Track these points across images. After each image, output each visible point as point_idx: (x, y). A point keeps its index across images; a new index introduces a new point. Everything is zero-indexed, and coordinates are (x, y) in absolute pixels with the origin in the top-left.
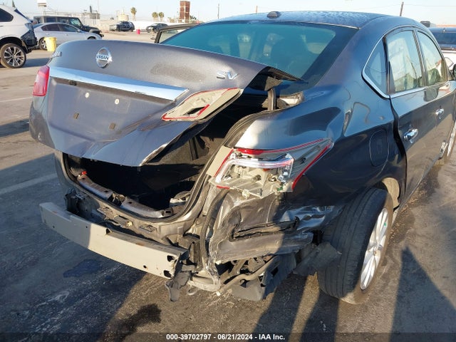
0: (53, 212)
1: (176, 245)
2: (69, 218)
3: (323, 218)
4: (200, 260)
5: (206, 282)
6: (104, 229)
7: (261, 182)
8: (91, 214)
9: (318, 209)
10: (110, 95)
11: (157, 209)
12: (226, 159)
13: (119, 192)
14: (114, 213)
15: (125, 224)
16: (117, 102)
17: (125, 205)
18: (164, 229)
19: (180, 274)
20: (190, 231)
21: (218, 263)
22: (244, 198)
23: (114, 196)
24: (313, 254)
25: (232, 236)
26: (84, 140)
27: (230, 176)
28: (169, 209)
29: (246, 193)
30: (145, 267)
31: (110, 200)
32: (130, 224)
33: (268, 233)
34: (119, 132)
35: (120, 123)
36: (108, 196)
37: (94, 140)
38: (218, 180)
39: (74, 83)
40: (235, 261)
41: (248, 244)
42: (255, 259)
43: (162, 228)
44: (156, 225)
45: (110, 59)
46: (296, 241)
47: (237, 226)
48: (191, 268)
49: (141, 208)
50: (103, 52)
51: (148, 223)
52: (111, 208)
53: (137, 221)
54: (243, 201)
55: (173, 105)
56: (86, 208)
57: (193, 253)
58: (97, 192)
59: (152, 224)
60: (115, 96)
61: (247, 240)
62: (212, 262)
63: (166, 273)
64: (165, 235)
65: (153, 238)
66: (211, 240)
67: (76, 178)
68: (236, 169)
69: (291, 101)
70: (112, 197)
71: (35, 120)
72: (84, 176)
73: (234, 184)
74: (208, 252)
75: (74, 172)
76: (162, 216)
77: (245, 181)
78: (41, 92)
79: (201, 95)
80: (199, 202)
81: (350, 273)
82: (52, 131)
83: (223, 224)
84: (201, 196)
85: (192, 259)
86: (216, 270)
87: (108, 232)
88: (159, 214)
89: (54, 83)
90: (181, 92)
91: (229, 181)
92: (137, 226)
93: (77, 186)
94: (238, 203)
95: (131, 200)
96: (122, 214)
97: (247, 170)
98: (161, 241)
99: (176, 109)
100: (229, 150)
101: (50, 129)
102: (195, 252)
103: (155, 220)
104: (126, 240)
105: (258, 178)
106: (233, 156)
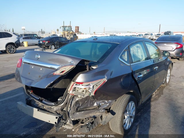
0: (22, 105)
1: (59, 114)
2: (26, 106)
3: (108, 104)
4: (67, 119)
5: (69, 126)
6: (37, 109)
7: (84, 93)
8: (34, 105)
9: (106, 101)
10: (39, 67)
11: (53, 102)
12: (73, 85)
13: (42, 97)
14: (40, 104)
15: (43, 107)
16: (41, 69)
17: (44, 101)
18: (55, 108)
19: (60, 123)
20: (64, 110)
21: (73, 120)
22: (79, 98)
23: (41, 98)
24: (106, 117)
25: (77, 110)
26: (31, 81)
27: (75, 91)
28: (57, 102)
29: (79, 96)
30: (49, 121)
31: (39, 100)
32: (45, 107)
33: (89, 110)
34: (42, 78)
35: (42, 76)
36: (38, 98)
37: (34, 81)
38: (71, 92)
39: (29, 64)
40: (79, 119)
41: (83, 113)
42: (86, 118)
43: (54, 108)
44: (52, 107)
45: (39, 57)
46: (99, 112)
47: (78, 107)
48: (64, 121)
49: (48, 102)
50: (37, 55)
51: (50, 107)
52: (40, 102)
53: (47, 106)
54: (79, 99)
55: (57, 70)
56: (33, 103)
57: (64, 116)
58: (36, 97)
59: (51, 107)
60: (41, 68)
61: (82, 112)
62: (70, 119)
63: (56, 123)
64: (55, 110)
65: (52, 112)
66: (70, 112)
67: (29, 93)
68: (77, 89)
69: (94, 67)
70: (40, 99)
71: (17, 74)
72: (32, 92)
73: (76, 93)
74: (69, 116)
75: (29, 91)
76: (54, 104)
77: (80, 92)
78: (19, 66)
79: (64, 67)
80: (66, 99)
81: (119, 123)
82: (22, 78)
83: (73, 107)
84: (66, 98)
85: (64, 118)
86: (72, 122)
87: (38, 110)
88: (53, 104)
89: (23, 63)
90: (59, 66)
91: (74, 92)
92: (47, 108)
93: (29, 95)
94: (77, 99)
95: (45, 100)
96: (43, 104)
97: (79, 89)
98: (54, 113)
99: (57, 71)
100: (73, 83)
101: (21, 78)
102: (65, 116)
103: (52, 106)
104: (44, 113)
105: (83, 91)
106: (74, 85)
